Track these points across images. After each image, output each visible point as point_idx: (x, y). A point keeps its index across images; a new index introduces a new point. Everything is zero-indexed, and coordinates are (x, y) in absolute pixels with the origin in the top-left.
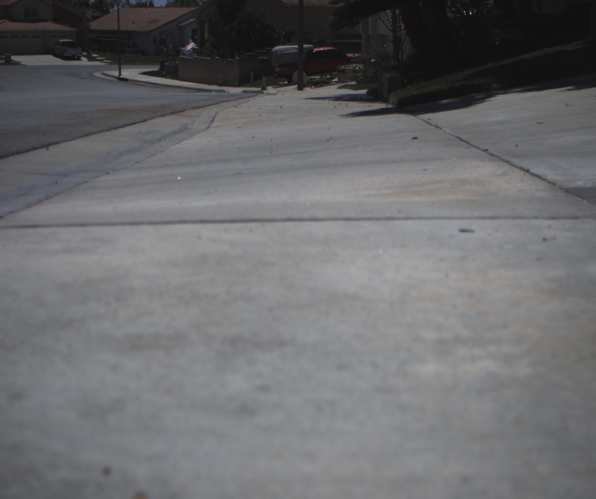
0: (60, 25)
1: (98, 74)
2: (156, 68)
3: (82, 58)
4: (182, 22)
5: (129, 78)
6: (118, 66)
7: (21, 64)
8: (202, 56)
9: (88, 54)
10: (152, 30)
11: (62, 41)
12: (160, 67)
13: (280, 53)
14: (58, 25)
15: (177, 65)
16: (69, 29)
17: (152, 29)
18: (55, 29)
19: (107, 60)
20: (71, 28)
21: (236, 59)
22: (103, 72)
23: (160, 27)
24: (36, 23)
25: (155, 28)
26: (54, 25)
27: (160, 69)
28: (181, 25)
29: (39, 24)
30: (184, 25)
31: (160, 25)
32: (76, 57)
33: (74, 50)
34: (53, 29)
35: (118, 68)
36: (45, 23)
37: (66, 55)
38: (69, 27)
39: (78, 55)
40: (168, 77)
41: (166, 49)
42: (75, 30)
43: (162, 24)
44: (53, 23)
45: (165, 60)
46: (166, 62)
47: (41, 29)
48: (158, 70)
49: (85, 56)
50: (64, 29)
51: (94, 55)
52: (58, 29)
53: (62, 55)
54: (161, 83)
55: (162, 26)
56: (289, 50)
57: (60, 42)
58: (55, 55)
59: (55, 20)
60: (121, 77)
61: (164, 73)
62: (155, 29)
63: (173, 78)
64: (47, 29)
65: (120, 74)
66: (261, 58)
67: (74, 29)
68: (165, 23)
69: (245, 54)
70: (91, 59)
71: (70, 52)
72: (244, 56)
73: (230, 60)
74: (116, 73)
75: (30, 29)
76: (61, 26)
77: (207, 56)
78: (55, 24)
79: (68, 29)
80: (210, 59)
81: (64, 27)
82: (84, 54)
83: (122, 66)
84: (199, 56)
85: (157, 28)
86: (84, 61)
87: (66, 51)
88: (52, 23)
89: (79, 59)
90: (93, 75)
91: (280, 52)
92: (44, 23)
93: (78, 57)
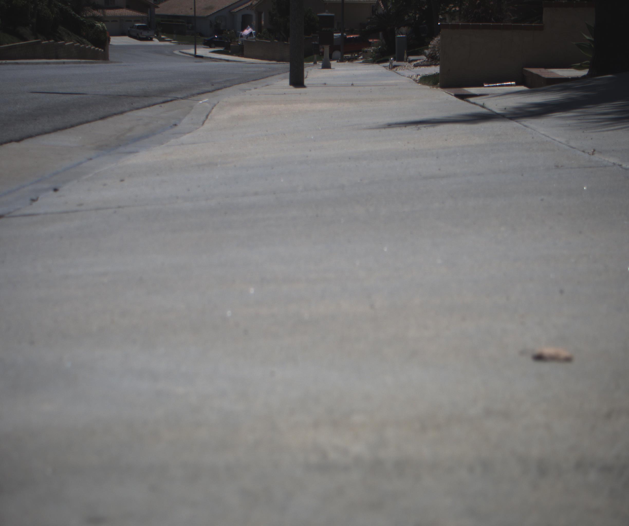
1: (176, 52)
2: (221, 49)
4: (234, 9)
5: (204, 55)
6: (194, 46)
9: (157, 35)
10: (209, 16)
11: (137, 25)
12: (224, 48)
14: (132, 11)
15: (240, 45)
17: (209, 14)
18: (130, 15)
19: (174, 40)
20: (143, 14)
22: (180, 51)
23: (215, 13)
24: (114, 10)
26: (129, 11)
28: (232, 11)
29: (116, 10)
30: (235, 11)
31: (215, 11)
33: (148, 32)
34: (128, 15)
35: (194, 48)
36: (121, 10)
37: (141, 37)
38: (141, 13)
39: (151, 37)
40: (234, 55)
41: (229, 33)
43: (217, 10)
44: (128, 10)
45: (230, 41)
47: (119, 15)
48: (224, 50)
49: (156, 38)
50: (137, 15)
51: (163, 37)
52: (133, 15)
53: (138, 36)
55: (217, 12)
58: (131, 36)
59: (128, 7)
60: (197, 54)
61: (230, 52)
62: (211, 15)
63: (239, 56)
64: (124, 15)
65: (196, 52)
67: (145, 15)
68: (219, 10)
70: (161, 40)
71: (145, 34)
73: (285, 43)
74: (192, 51)
75: (110, 15)
76: (135, 12)
77: (267, 39)
79: (141, 14)
80: (269, 41)
81: (138, 13)
82: (156, 35)
83: (197, 46)
84: (260, 39)
85: (213, 14)
86: (156, 42)
87: (141, 33)
89: (151, 40)
90: (174, 53)
93: (150, 38)
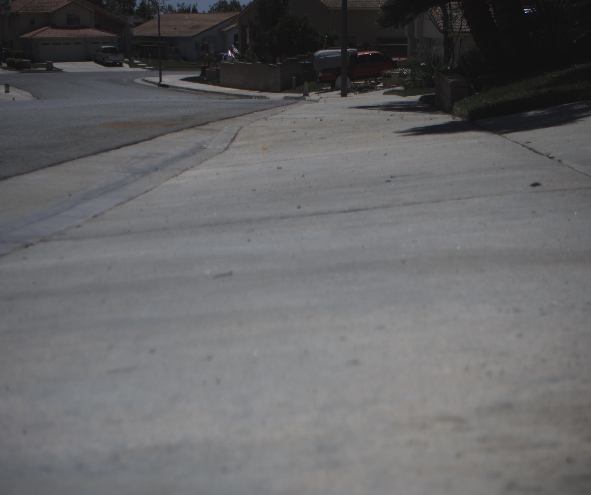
0: (102, 31)
1: (138, 81)
2: (197, 74)
3: (124, 64)
4: (224, 28)
5: (169, 84)
6: (158, 72)
7: (63, 71)
8: (243, 61)
9: (130, 60)
10: (193, 36)
12: (201, 73)
13: (323, 58)
14: (100, 32)
15: (218, 70)
16: (111, 35)
18: (97, 36)
19: (149, 66)
20: (113, 34)
21: (278, 65)
22: (144, 78)
23: (202, 32)
24: (78, 30)
25: (196, 33)
27: (201, 75)
28: (223, 30)
29: (81, 30)
30: (227, 30)
31: (202, 30)
32: (118, 64)
33: (116, 56)
34: (95, 36)
35: (158, 74)
37: (108, 62)
40: (209, 83)
41: (207, 55)
42: (117, 36)
43: (204, 30)
45: (207, 65)
46: (207, 67)
47: (83, 36)
48: (200, 76)
49: (126, 62)
50: (106, 36)
51: (136, 62)
52: (101, 36)
53: (104, 61)
54: (202, 89)
56: (332, 54)
57: (102, 48)
58: (97, 62)
59: (97, 27)
60: (162, 83)
61: (205, 79)
62: (197, 35)
63: (214, 84)
64: (89, 36)
65: (161, 80)
66: (303, 62)
68: (207, 28)
69: (287, 59)
70: (132, 65)
71: (112, 58)
72: (286, 61)
73: (271, 66)
74: (157, 80)
75: (72, 36)
77: (249, 61)
78: (97, 30)
80: (251, 64)
81: (107, 34)
82: (126, 60)
83: (163, 72)
84: (240, 61)
85: (199, 34)
86: (126, 67)
87: (107, 58)
88: (94, 29)
89: (121, 65)
90: (134, 81)
91: (323, 56)
92: (86, 30)
93: (119, 63)
